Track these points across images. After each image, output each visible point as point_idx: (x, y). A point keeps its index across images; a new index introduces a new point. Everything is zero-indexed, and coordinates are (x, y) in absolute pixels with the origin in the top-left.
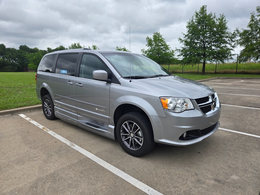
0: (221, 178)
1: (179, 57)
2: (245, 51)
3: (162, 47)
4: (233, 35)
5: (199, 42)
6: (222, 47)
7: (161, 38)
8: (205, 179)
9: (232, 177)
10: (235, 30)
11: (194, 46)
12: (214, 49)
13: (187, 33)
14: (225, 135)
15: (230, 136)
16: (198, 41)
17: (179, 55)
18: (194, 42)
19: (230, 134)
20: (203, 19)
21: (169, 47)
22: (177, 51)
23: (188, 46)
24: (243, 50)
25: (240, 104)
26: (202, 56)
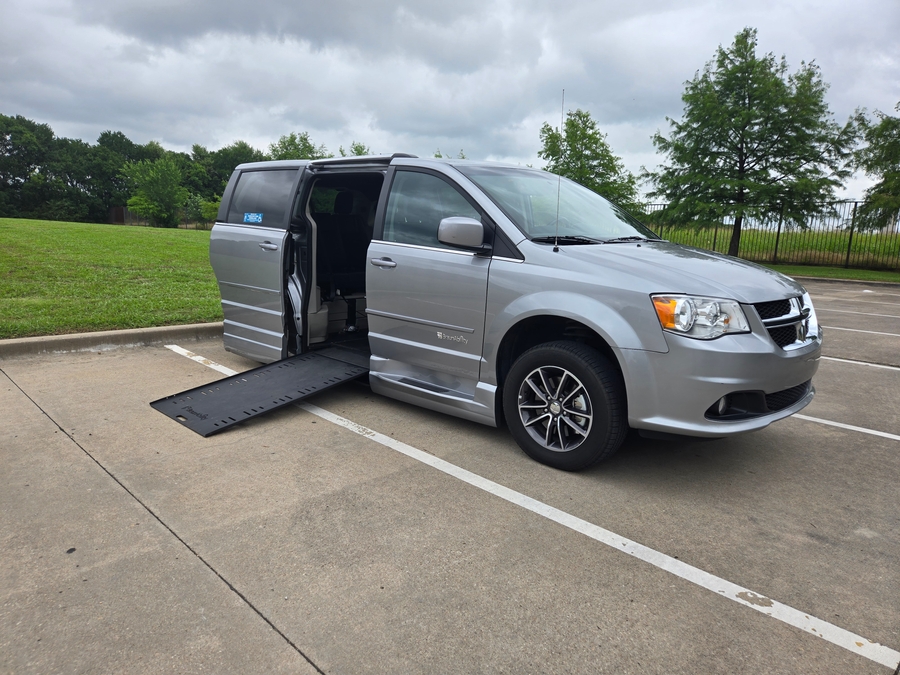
0: (826, 531)
1: (653, 198)
2: (880, 192)
3: (595, 163)
4: (845, 132)
5: (726, 150)
6: (804, 173)
7: (590, 132)
8: (781, 531)
9: (857, 532)
10: (851, 118)
11: (705, 167)
12: (774, 180)
13: (686, 120)
14: (826, 435)
15: (841, 438)
16: (721, 150)
17: (653, 194)
18: (706, 152)
19: (842, 434)
20: (743, 73)
21: (619, 162)
22: (647, 179)
23: (686, 166)
24: (874, 189)
25: (866, 357)
26: (732, 202)
